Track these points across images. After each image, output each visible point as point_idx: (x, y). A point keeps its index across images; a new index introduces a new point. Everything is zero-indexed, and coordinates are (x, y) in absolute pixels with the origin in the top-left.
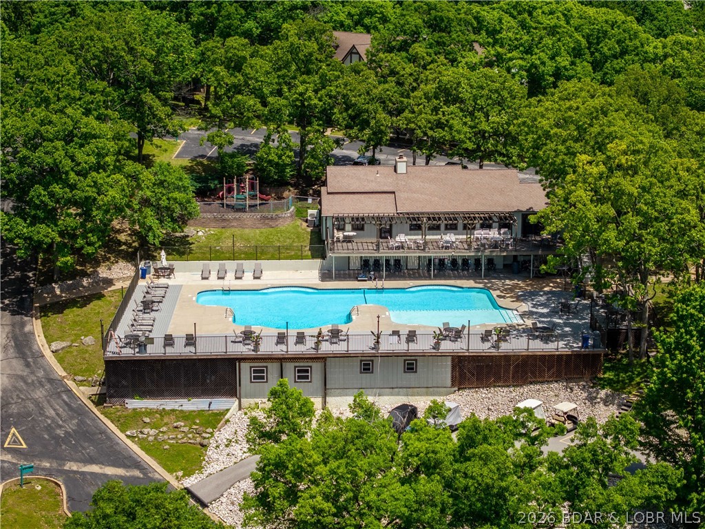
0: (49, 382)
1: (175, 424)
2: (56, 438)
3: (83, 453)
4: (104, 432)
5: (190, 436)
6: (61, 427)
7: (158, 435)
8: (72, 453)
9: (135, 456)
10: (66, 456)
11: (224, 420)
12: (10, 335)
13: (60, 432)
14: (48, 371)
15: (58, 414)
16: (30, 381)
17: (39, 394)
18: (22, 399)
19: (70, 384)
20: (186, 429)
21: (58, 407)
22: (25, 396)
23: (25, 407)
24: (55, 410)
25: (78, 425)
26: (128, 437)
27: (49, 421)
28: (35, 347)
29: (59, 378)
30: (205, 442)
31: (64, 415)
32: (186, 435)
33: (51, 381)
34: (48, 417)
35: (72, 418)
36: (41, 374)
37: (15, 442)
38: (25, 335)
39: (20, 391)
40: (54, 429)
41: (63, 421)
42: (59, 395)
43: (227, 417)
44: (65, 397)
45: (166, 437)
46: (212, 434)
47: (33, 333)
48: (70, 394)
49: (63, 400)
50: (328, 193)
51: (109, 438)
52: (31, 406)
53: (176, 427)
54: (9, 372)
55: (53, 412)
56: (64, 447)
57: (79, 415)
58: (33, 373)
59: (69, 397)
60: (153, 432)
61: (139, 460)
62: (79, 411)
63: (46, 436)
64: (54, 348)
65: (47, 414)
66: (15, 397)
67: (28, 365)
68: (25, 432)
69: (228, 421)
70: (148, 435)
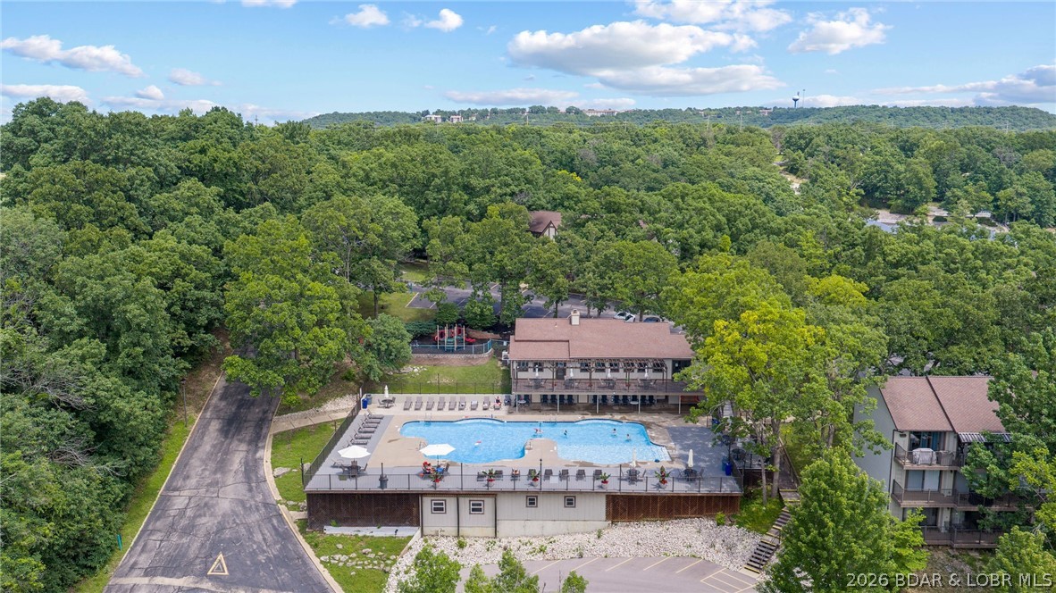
0: (264, 506)
1: (364, 551)
2: (257, 564)
3: (277, 580)
4: (301, 557)
5: (376, 562)
6: (264, 551)
7: (347, 561)
8: (268, 579)
9: (324, 582)
10: (261, 583)
11: (406, 547)
12: (243, 461)
13: (262, 558)
14: (266, 495)
15: (264, 539)
16: (248, 505)
17: (254, 518)
18: (238, 524)
19: (283, 508)
20: (372, 556)
21: (266, 532)
22: (241, 521)
23: (237, 532)
24: (263, 534)
25: (280, 550)
26: (322, 562)
27: (255, 547)
28: (261, 473)
29: (275, 503)
30: (387, 569)
31: (270, 539)
32: (372, 563)
33: (266, 505)
34: (255, 542)
35: (276, 543)
36: (259, 498)
37: (219, 568)
38: (256, 460)
39: (237, 516)
40: (257, 555)
41: (268, 546)
42: (269, 519)
43: (409, 544)
44: (275, 522)
45: (354, 563)
46: (395, 561)
47: (262, 459)
48: (280, 519)
49: (273, 525)
50: (516, 341)
51: (305, 564)
52: (243, 530)
53: (364, 553)
54: (233, 496)
55: (260, 537)
56: (261, 574)
57: (284, 539)
58: (253, 497)
59: (278, 522)
60: (344, 558)
61: (327, 586)
62: (285, 536)
63: (248, 562)
64: (276, 474)
65: (255, 539)
66: (231, 522)
67: (250, 490)
68: (230, 558)
69: (410, 548)
70: (339, 561)
